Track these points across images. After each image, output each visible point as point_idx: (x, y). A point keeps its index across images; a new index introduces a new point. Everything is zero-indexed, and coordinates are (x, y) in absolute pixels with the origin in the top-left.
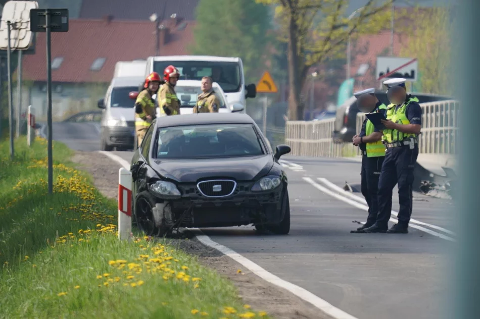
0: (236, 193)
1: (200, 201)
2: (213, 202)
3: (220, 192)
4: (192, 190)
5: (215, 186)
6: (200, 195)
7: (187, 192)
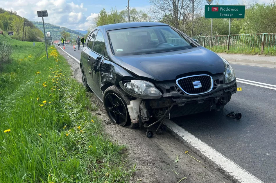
0: (216, 88)
1: (183, 100)
2: (197, 99)
3: (201, 88)
4: (172, 89)
5: (194, 83)
6: (182, 93)
7: (168, 91)
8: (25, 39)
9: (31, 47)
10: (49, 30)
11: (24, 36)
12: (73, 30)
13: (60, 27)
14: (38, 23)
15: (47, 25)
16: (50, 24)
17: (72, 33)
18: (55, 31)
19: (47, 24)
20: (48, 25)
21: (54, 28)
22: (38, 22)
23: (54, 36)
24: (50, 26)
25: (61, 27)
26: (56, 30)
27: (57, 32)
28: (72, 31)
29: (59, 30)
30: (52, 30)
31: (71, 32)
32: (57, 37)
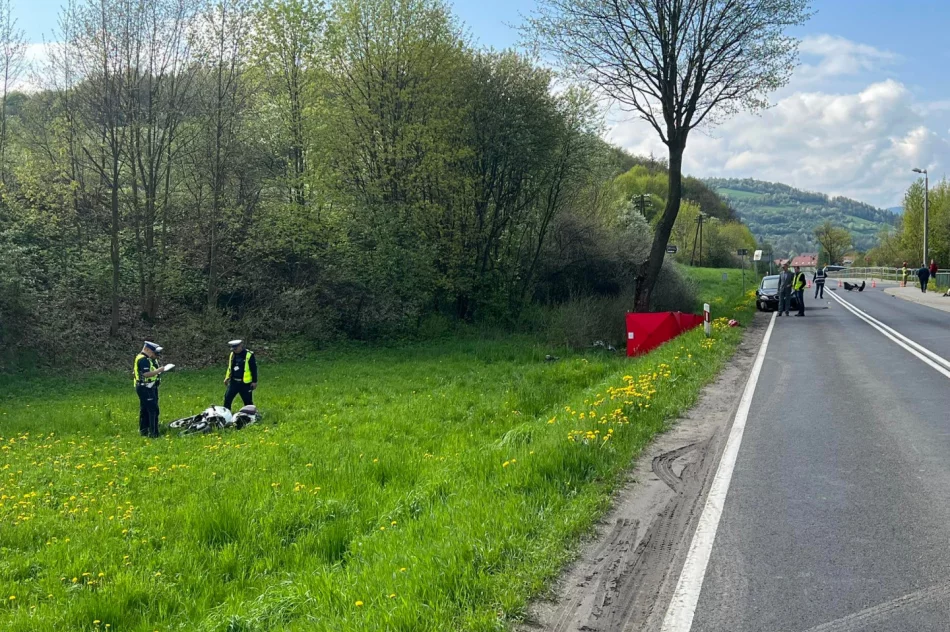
8: (698, 259)
9: (717, 283)
10: (782, 209)
11: (698, 250)
12: (883, 208)
13: (826, 196)
14: (739, 185)
15: (772, 193)
16: (786, 188)
17: (879, 221)
18: (806, 217)
19: (774, 186)
20: (778, 193)
21: (802, 201)
22: (737, 181)
23: (800, 234)
24: (785, 195)
25: (830, 198)
26: (809, 210)
27: (812, 217)
28: (880, 211)
29: (823, 210)
30: (790, 209)
31: (872, 216)
32: (809, 239)
